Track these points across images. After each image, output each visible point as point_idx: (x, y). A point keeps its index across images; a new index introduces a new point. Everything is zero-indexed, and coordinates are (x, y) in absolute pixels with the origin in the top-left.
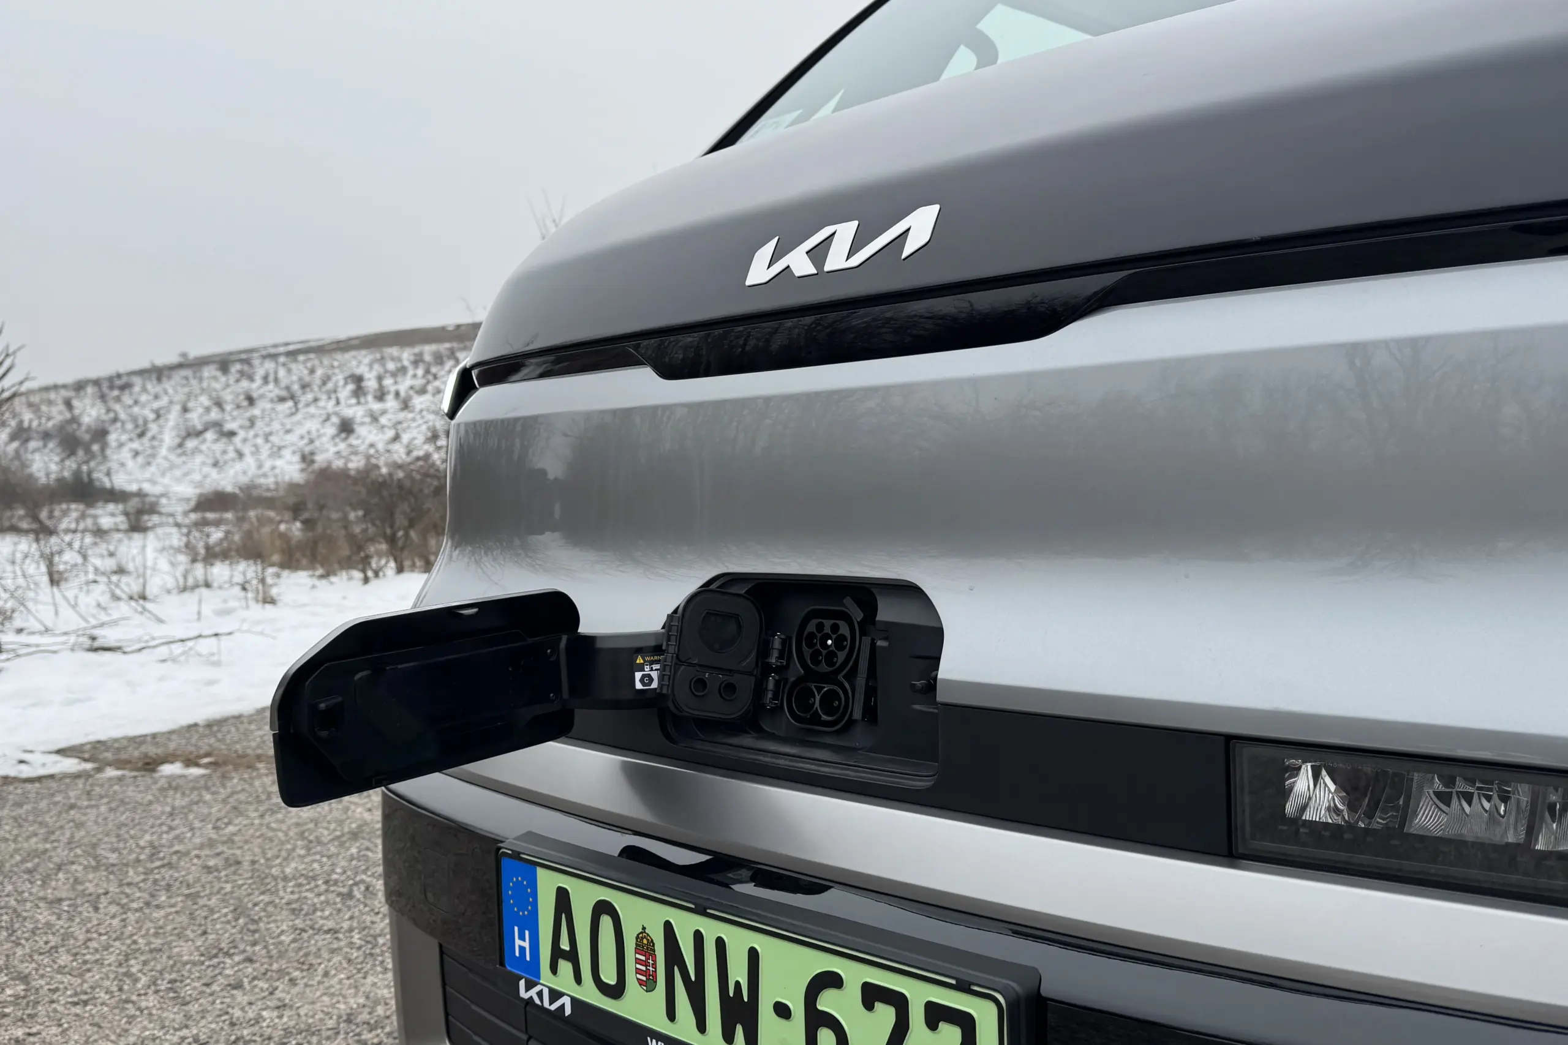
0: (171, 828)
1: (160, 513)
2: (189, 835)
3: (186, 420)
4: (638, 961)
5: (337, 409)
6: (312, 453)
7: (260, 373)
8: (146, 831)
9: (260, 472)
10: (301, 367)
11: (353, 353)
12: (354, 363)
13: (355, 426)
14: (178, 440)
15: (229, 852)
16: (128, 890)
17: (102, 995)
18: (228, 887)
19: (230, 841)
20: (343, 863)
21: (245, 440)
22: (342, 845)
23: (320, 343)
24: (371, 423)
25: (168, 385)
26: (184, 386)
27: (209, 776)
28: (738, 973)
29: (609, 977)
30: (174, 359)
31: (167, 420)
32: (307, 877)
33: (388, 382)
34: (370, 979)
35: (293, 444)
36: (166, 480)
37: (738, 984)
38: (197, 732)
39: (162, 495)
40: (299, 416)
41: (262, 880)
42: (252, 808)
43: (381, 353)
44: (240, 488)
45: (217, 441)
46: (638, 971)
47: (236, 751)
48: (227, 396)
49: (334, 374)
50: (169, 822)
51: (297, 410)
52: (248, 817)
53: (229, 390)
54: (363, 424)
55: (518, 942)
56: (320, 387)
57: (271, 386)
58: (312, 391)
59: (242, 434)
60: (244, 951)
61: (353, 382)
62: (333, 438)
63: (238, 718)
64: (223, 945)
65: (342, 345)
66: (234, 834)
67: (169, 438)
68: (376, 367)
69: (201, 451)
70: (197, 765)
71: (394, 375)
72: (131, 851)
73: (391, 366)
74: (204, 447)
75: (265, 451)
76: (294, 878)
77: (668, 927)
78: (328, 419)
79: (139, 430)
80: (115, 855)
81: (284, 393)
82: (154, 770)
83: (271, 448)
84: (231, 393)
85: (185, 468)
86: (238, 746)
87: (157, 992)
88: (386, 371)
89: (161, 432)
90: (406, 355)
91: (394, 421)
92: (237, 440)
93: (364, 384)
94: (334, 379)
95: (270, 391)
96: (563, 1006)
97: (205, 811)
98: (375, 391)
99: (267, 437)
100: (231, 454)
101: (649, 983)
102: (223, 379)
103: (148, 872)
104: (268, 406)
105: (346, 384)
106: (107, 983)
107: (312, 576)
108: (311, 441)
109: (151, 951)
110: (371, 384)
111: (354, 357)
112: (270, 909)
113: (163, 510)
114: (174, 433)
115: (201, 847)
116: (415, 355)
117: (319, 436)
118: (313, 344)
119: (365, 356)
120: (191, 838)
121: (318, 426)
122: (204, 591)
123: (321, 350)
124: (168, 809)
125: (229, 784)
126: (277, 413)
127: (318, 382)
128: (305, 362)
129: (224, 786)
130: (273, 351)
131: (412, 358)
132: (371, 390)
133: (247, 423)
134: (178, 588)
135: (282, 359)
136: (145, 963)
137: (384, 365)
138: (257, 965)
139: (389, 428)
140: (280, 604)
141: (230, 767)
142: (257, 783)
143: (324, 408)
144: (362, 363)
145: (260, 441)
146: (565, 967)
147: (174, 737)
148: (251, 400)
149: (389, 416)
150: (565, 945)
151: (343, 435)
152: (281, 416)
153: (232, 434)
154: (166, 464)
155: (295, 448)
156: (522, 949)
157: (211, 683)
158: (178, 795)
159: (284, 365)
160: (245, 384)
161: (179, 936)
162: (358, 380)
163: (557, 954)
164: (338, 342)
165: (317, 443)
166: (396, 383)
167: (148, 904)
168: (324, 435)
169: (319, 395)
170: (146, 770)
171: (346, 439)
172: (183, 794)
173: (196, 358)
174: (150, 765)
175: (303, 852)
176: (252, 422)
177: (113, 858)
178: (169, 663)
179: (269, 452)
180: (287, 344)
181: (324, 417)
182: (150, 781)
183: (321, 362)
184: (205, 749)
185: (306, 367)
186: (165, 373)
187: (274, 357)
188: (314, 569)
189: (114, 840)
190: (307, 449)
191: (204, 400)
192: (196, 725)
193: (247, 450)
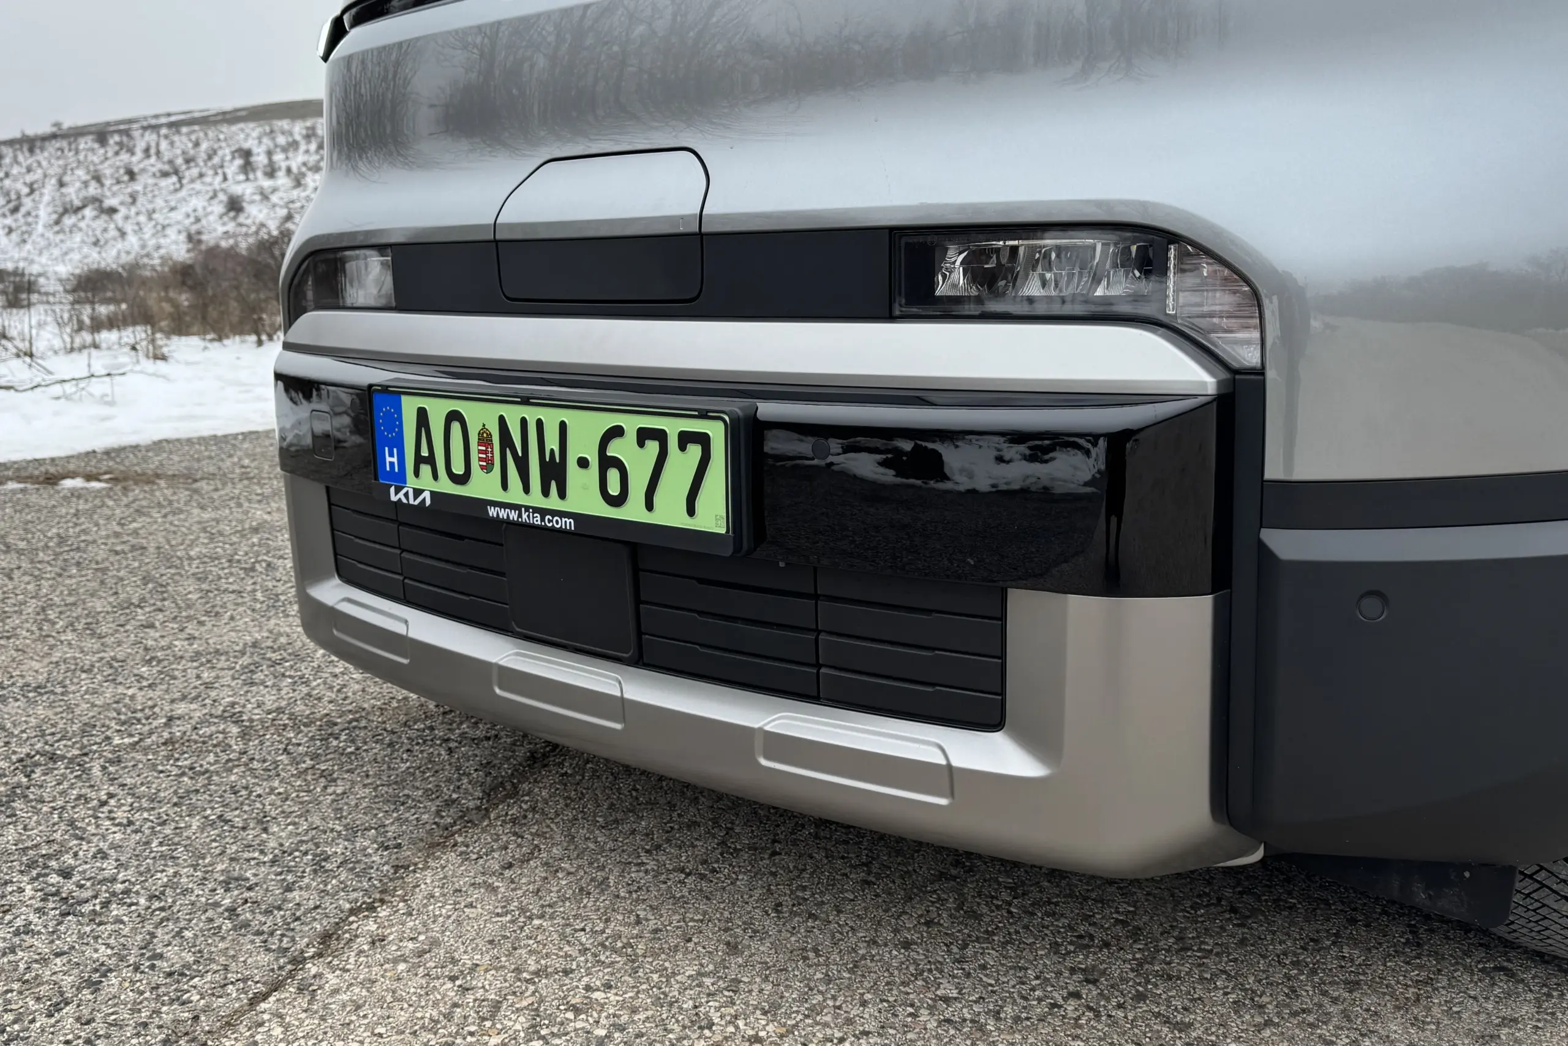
0: (76, 525)
1: (39, 293)
2: (95, 529)
3: (63, 195)
4: (480, 452)
5: (224, 186)
6: (199, 233)
7: (140, 146)
8: (52, 527)
9: (144, 252)
10: (184, 139)
11: (242, 125)
12: (242, 136)
13: (244, 204)
14: (55, 217)
15: (134, 541)
16: (39, 566)
17: (24, 632)
18: (136, 564)
19: (135, 532)
20: (246, 549)
21: (127, 218)
22: (243, 536)
23: (205, 114)
24: (262, 200)
25: (41, 157)
26: (58, 158)
27: (111, 489)
28: (552, 443)
29: (458, 469)
30: (46, 129)
31: (42, 195)
32: (210, 558)
33: (278, 157)
34: (273, 622)
35: (178, 223)
36: (44, 260)
37: (552, 451)
38: (95, 457)
39: (40, 275)
40: (183, 193)
41: (167, 559)
42: (156, 510)
43: (270, 125)
44: (123, 267)
45: (96, 218)
46: (480, 459)
47: (136, 472)
48: (107, 170)
49: (220, 147)
50: (74, 520)
51: (182, 186)
52: (151, 517)
53: (106, 164)
54: (252, 202)
55: (388, 459)
56: (205, 162)
57: (153, 160)
58: (197, 165)
59: (123, 211)
60: (154, 604)
61: (240, 157)
62: (221, 217)
63: (136, 448)
64: (133, 601)
65: (228, 116)
66: (140, 529)
67: (45, 214)
68: (265, 140)
69: (80, 230)
70: (99, 480)
71: (285, 150)
72: (39, 540)
73: (281, 140)
74: (82, 224)
75: (148, 230)
76: (198, 558)
77: (502, 419)
78: (214, 196)
79: (11, 205)
80: (25, 543)
81: (167, 168)
82: (55, 484)
83: (155, 226)
84: (111, 166)
85: (64, 247)
86: (137, 468)
87: (74, 630)
88: (276, 146)
89: (37, 208)
90: (298, 129)
91: (286, 200)
92: (118, 217)
93: (253, 159)
94: (220, 153)
95: (153, 166)
96: (424, 499)
97: (110, 513)
98: (265, 166)
99: (150, 215)
100: (113, 233)
101: (488, 467)
102: (102, 151)
103: (57, 554)
104: (151, 181)
105: (233, 158)
106: (28, 625)
107: (204, 339)
108: (198, 220)
109: (66, 605)
110: (260, 159)
111: (242, 130)
112: (177, 578)
113: (43, 290)
114: (50, 209)
115: (108, 537)
116: (307, 128)
117: (207, 215)
118: (197, 115)
119: (253, 129)
120: (96, 532)
121: (206, 204)
122: (94, 351)
123: (206, 121)
124: (73, 511)
125: (131, 494)
126: (160, 189)
127: (204, 156)
128: (189, 134)
129: (127, 496)
130: (154, 122)
131: (304, 132)
132: (261, 166)
133: (130, 200)
134: (65, 348)
135: (164, 131)
136: (61, 613)
137: (273, 139)
138: (167, 613)
139: (281, 207)
140: (170, 360)
141: (131, 482)
142: (158, 494)
143: (210, 184)
144: (250, 136)
145: (142, 219)
146: (426, 469)
147: (72, 460)
148: (132, 175)
149: (280, 194)
150: (425, 453)
151: (232, 214)
152: (164, 192)
153: (112, 211)
154: (43, 243)
155: (180, 227)
156: (392, 464)
157: (105, 419)
158: (81, 501)
159: (166, 137)
160: (124, 157)
161: (92, 595)
162: (247, 154)
163: (419, 460)
164: (224, 113)
165: (204, 222)
166: (287, 158)
167: (60, 575)
168: (211, 213)
169: (204, 170)
170: (48, 483)
171: (235, 218)
172: (86, 501)
173: (70, 128)
174: (51, 480)
175: (206, 541)
176: (134, 198)
177: (22, 545)
178: (63, 400)
179: (153, 231)
180: (169, 115)
181: (211, 194)
182: (52, 492)
183: (206, 134)
184: (104, 469)
185: (190, 140)
186: (38, 144)
187: (155, 128)
188: (205, 333)
189: (21, 532)
190: (194, 229)
191: (81, 173)
192: (94, 452)
193: (129, 228)
